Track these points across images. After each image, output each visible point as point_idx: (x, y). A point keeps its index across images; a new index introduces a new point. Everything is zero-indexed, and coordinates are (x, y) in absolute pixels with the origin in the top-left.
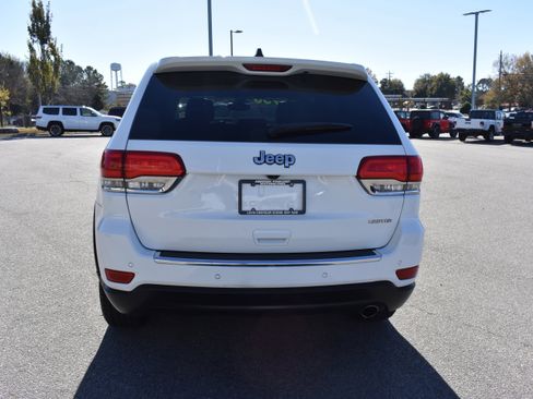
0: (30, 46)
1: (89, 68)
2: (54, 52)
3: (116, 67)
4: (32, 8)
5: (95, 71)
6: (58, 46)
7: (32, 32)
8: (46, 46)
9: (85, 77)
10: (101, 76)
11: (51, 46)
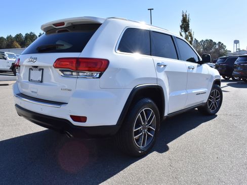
0: (180, 34)
1: (220, 43)
2: (191, 35)
3: (236, 42)
4: (182, 18)
5: (222, 44)
6: (192, 33)
7: (181, 27)
8: (187, 33)
9: (217, 47)
10: (225, 46)
11: (189, 33)
